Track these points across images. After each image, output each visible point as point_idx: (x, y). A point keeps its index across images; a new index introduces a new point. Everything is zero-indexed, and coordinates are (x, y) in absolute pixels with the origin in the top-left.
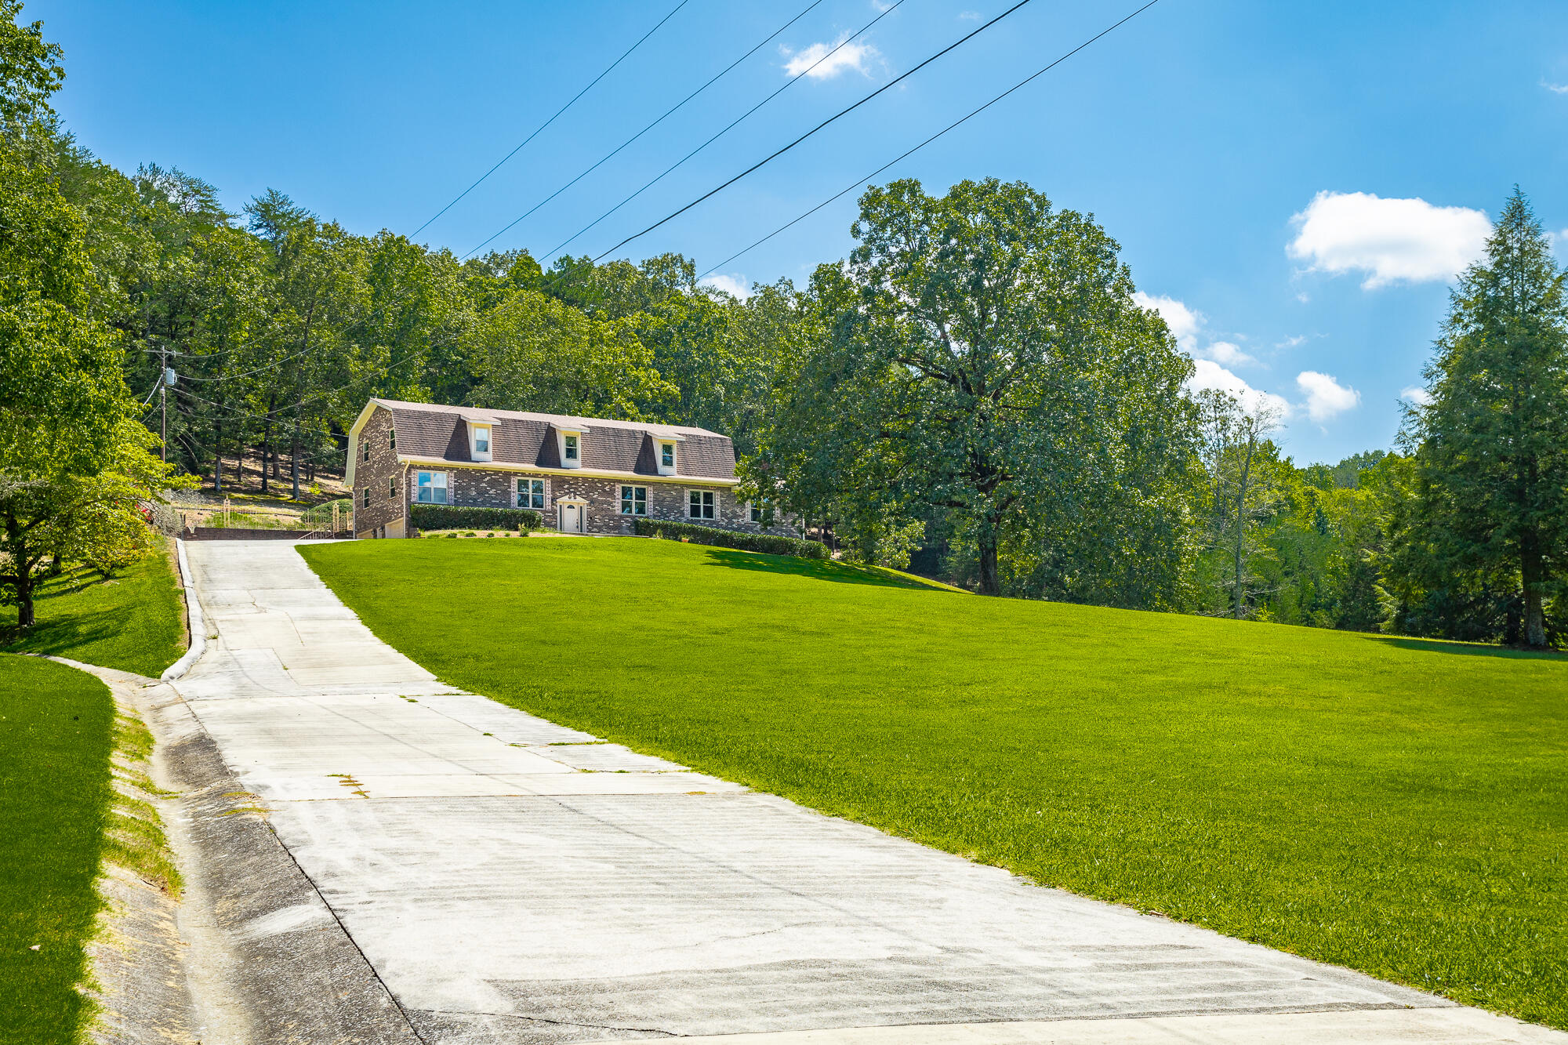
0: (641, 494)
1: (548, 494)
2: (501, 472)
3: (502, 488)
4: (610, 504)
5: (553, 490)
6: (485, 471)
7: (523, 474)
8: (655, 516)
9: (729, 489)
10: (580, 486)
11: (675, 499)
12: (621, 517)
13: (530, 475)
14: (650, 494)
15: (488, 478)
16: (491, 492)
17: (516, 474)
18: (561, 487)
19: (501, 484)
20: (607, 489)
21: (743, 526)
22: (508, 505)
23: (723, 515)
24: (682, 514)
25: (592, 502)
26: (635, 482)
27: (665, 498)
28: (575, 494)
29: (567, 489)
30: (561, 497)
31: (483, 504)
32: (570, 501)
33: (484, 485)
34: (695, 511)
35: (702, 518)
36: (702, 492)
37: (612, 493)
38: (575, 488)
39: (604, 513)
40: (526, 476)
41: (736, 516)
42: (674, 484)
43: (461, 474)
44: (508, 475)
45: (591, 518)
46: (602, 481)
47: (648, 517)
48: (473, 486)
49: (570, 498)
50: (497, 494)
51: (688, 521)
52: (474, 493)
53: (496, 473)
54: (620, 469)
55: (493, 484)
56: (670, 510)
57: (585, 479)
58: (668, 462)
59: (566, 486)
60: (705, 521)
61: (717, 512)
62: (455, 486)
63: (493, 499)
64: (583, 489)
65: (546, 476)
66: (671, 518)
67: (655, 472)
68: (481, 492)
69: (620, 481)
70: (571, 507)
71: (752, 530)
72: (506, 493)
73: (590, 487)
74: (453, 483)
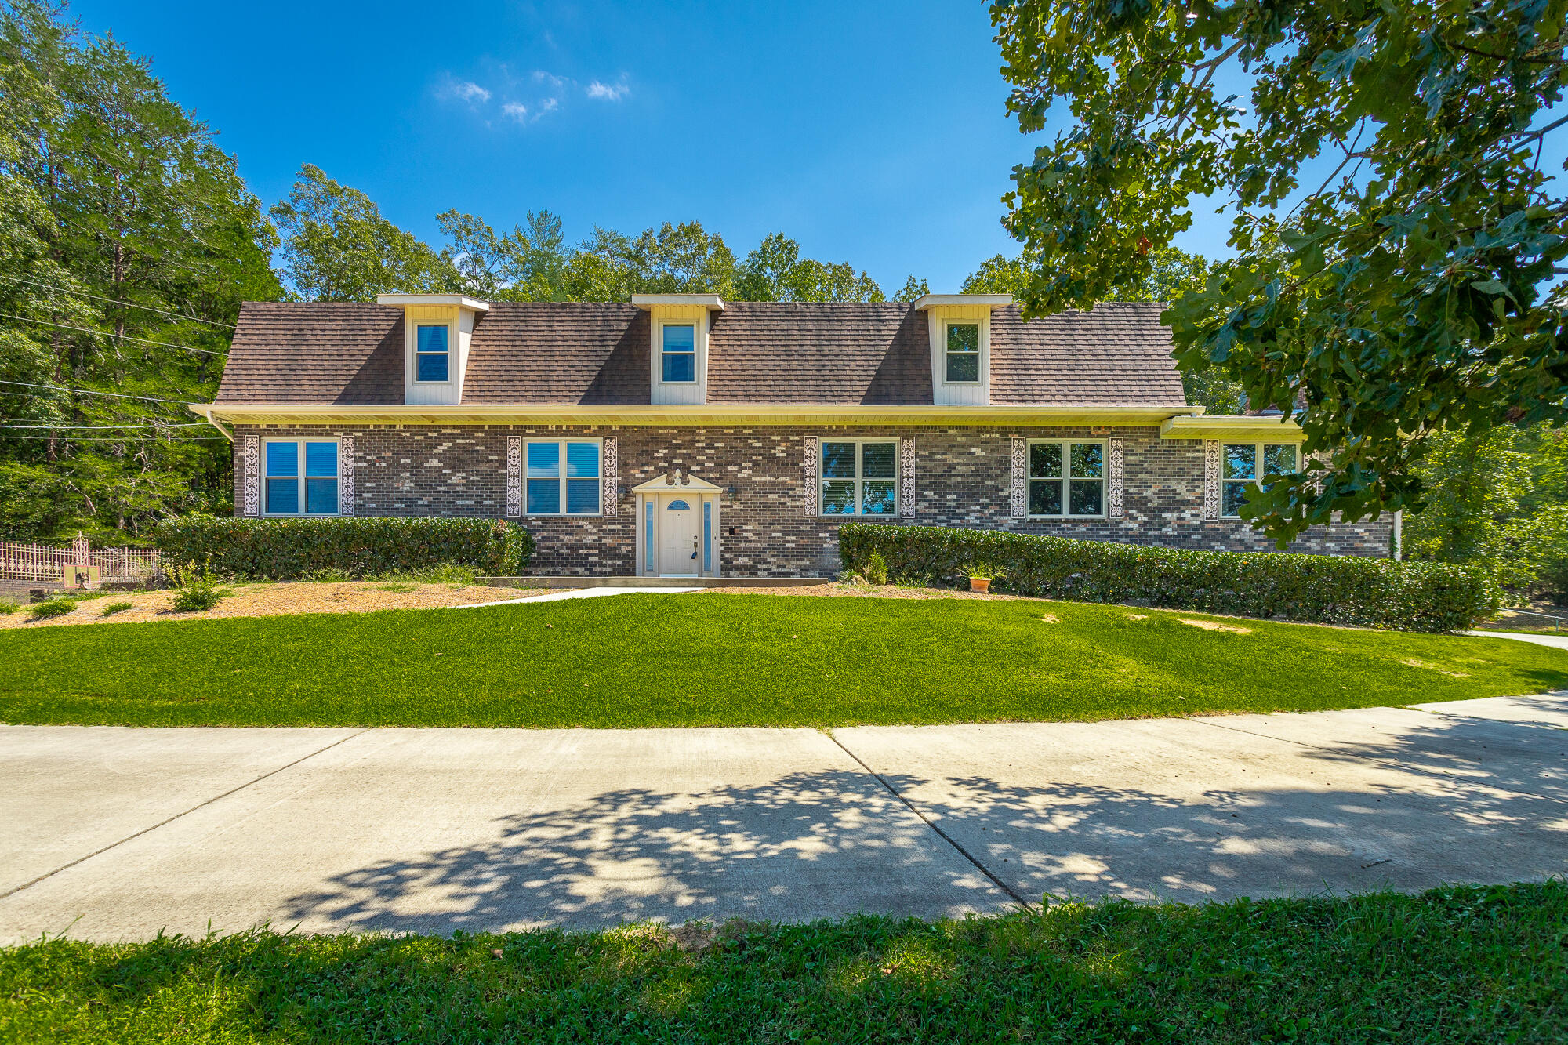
0: (881, 461)
1: (607, 477)
2: (480, 428)
3: (484, 467)
4: (786, 490)
5: (623, 466)
6: (438, 428)
7: (542, 430)
8: (919, 517)
9: (1155, 431)
10: (701, 451)
11: (982, 470)
12: (820, 524)
13: (559, 431)
14: (906, 457)
15: (446, 445)
16: (454, 480)
17: (520, 431)
18: (646, 455)
19: (479, 458)
20: (779, 452)
21: (1195, 530)
22: (498, 511)
23: (1129, 502)
24: (1004, 506)
25: (734, 490)
26: (860, 430)
27: (952, 467)
28: (686, 470)
29: (664, 459)
30: (646, 480)
31: (432, 509)
32: (669, 489)
33: (435, 463)
34: (1043, 498)
35: (1066, 513)
36: (1066, 444)
37: (792, 462)
38: (688, 456)
39: (768, 516)
40: (551, 433)
41: (1172, 502)
42: (981, 429)
43: (371, 438)
44: (499, 435)
45: (731, 532)
46: (762, 432)
47: (900, 521)
48: (405, 467)
49: (670, 482)
50: (470, 484)
51: (1022, 526)
52: (408, 485)
53: (468, 431)
54: (821, 399)
55: (455, 459)
56: (969, 495)
57: (715, 432)
58: (963, 369)
59: (661, 453)
60: (1076, 523)
61: (1113, 497)
62: (358, 473)
63: (460, 496)
64: (710, 458)
65: (604, 431)
66: (971, 518)
67: (928, 398)
68: (426, 482)
69: (816, 431)
70: (678, 505)
71: (1224, 538)
72: (495, 481)
73: (730, 450)
74: (351, 462)
